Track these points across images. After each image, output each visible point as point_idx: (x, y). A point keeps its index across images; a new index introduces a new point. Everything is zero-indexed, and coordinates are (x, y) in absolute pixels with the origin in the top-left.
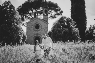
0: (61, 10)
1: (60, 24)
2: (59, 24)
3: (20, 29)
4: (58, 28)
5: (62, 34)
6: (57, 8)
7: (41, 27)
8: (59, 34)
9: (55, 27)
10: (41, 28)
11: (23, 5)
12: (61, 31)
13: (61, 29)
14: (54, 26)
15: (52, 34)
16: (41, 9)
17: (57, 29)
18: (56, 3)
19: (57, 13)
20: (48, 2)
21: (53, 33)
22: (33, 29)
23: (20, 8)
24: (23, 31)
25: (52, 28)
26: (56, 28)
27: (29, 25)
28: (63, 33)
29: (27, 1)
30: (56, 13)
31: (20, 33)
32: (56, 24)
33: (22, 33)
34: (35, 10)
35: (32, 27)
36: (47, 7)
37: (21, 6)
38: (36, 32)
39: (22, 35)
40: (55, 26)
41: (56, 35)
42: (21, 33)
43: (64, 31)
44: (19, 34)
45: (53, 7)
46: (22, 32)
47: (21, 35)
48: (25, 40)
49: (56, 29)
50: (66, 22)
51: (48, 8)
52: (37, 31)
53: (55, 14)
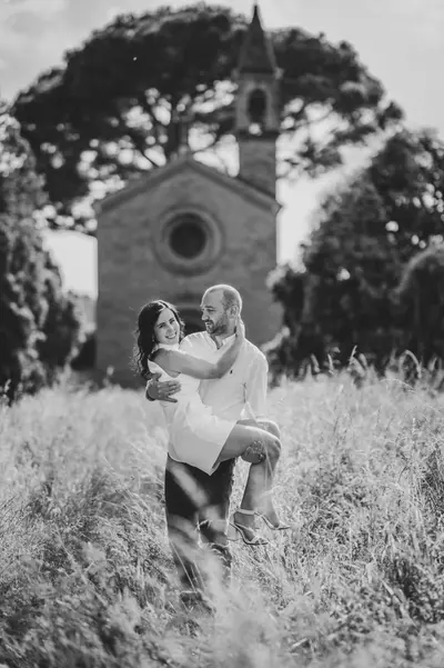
0: (383, 105)
1: (377, 197)
2: (371, 202)
3: (20, 246)
4: (367, 241)
5: (399, 290)
6: (349, 86)
7: (217, 237)
8: (373, 292)
9: (334, 228)
10: (217, 248)
11: (72, 58)
12: (388, 267)
13: (387, 247)
14: (324, 217)
15: (308, 290)
16: (223, 93)
17: (350, 244)
18: (344, 46)
19: (353, 121)
20: (281, 33)
21: (314, 280)
22: (149, 256)
23: (47, 86)
24: (49, 265)
25: (309, 242)
26: (342, 239)
27: (117, 223)
28: (406, 277)
29: (109, 27)
30: (344, 126)
31: (17, 288)
32: (348, 197)
33: (41, 288)
34: (174, 103)
35: (141, 242)
36: (271, 72)
37: (54, 73)
38: (181, 281)
39: (44, 304)
40: (336, 217)
41: (345, 301)
42: (30, 288)
43: (415, 262)
44: (15, 297)
45: (315, 73)
46: (44, 274)
47: (31, 302)
48: (68, 350)
49: (342, 247)
50: (430, 187)
51: (279, 73)
52: (187, 273)
53: (341, 138)
